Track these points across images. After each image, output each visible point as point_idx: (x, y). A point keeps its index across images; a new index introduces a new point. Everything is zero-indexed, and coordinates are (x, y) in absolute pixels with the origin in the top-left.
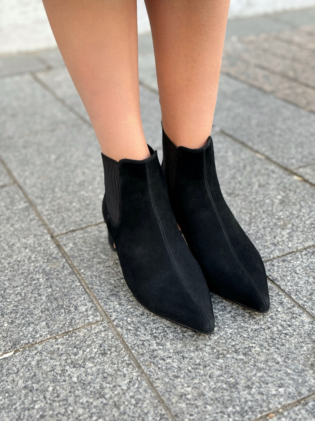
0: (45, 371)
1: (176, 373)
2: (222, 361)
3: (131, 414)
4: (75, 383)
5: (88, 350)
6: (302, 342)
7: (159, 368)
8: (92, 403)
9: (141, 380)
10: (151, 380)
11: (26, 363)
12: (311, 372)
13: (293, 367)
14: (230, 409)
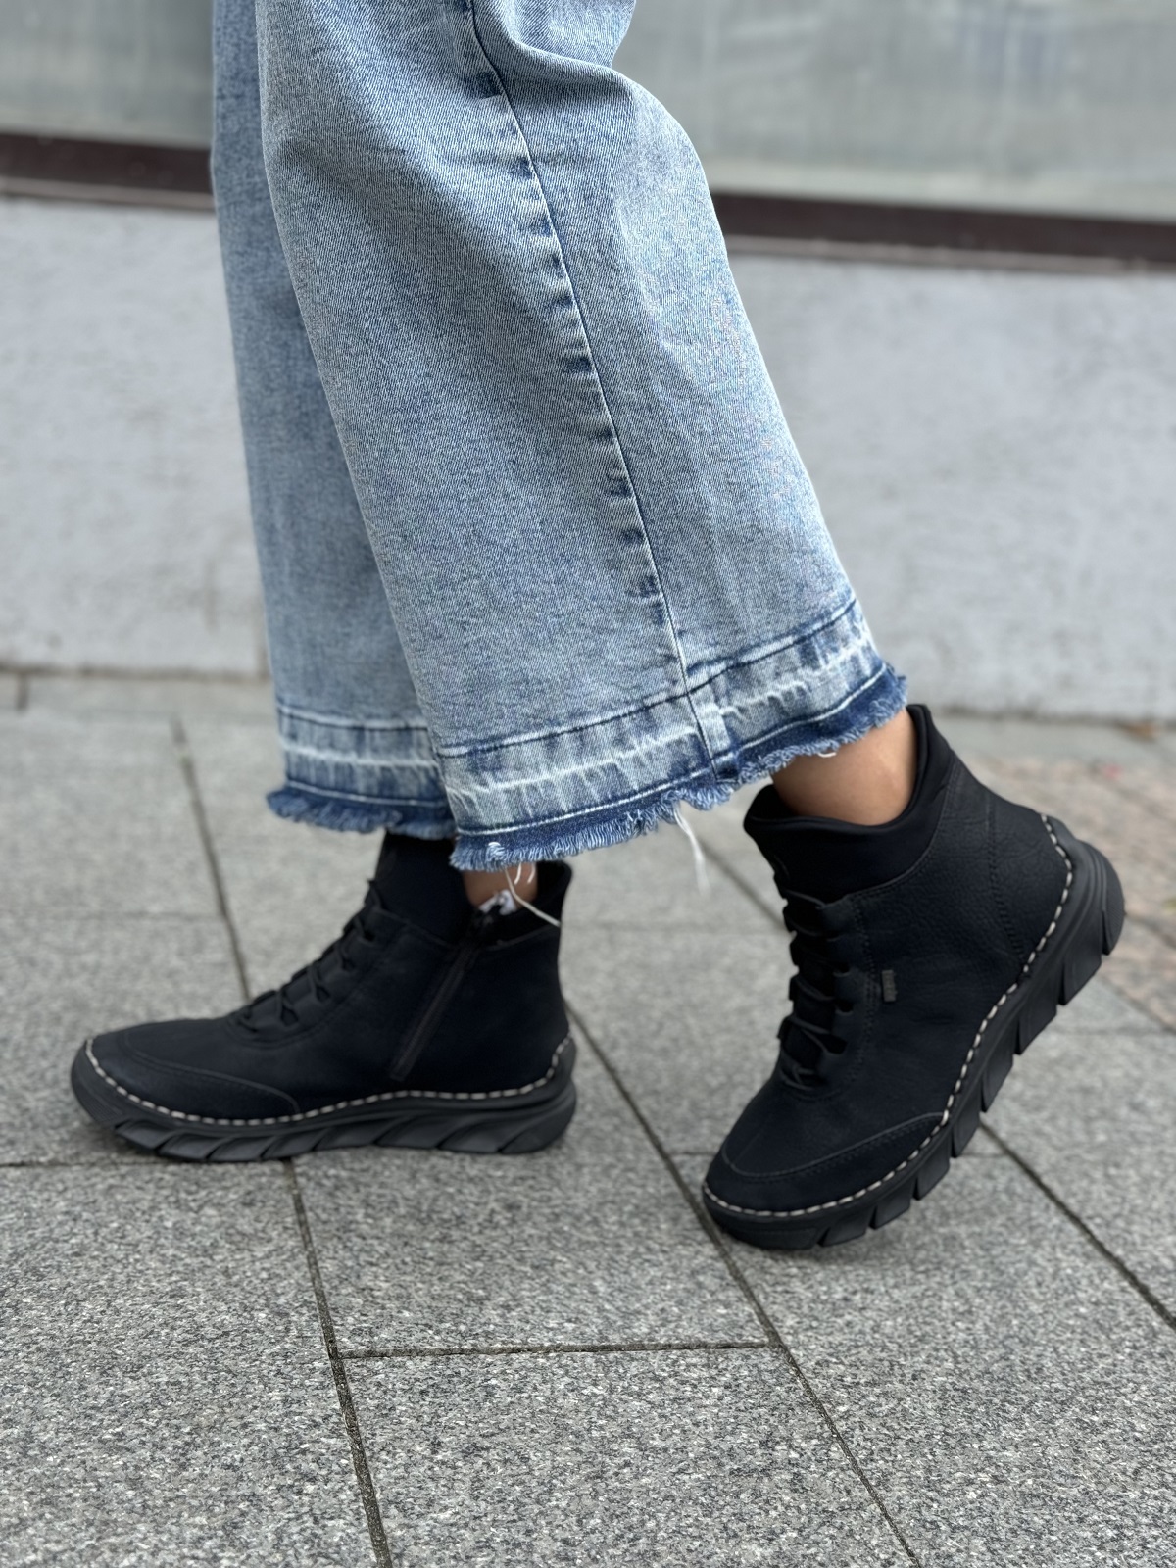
0: (116, 1201)
1: (374, 1260)
2: (480, 1265)
3: (248, 1288)
4: (166, 1228)
5: (219, 1193)
6: (672, 1279)
7: (345, 1246)
8: (182, 1260)
9: (299, 1252)
10: (318, 1257)
11: (86, 1183)
12: (651, 1318)
13: (620, 1304)
14: (448, 1325)
